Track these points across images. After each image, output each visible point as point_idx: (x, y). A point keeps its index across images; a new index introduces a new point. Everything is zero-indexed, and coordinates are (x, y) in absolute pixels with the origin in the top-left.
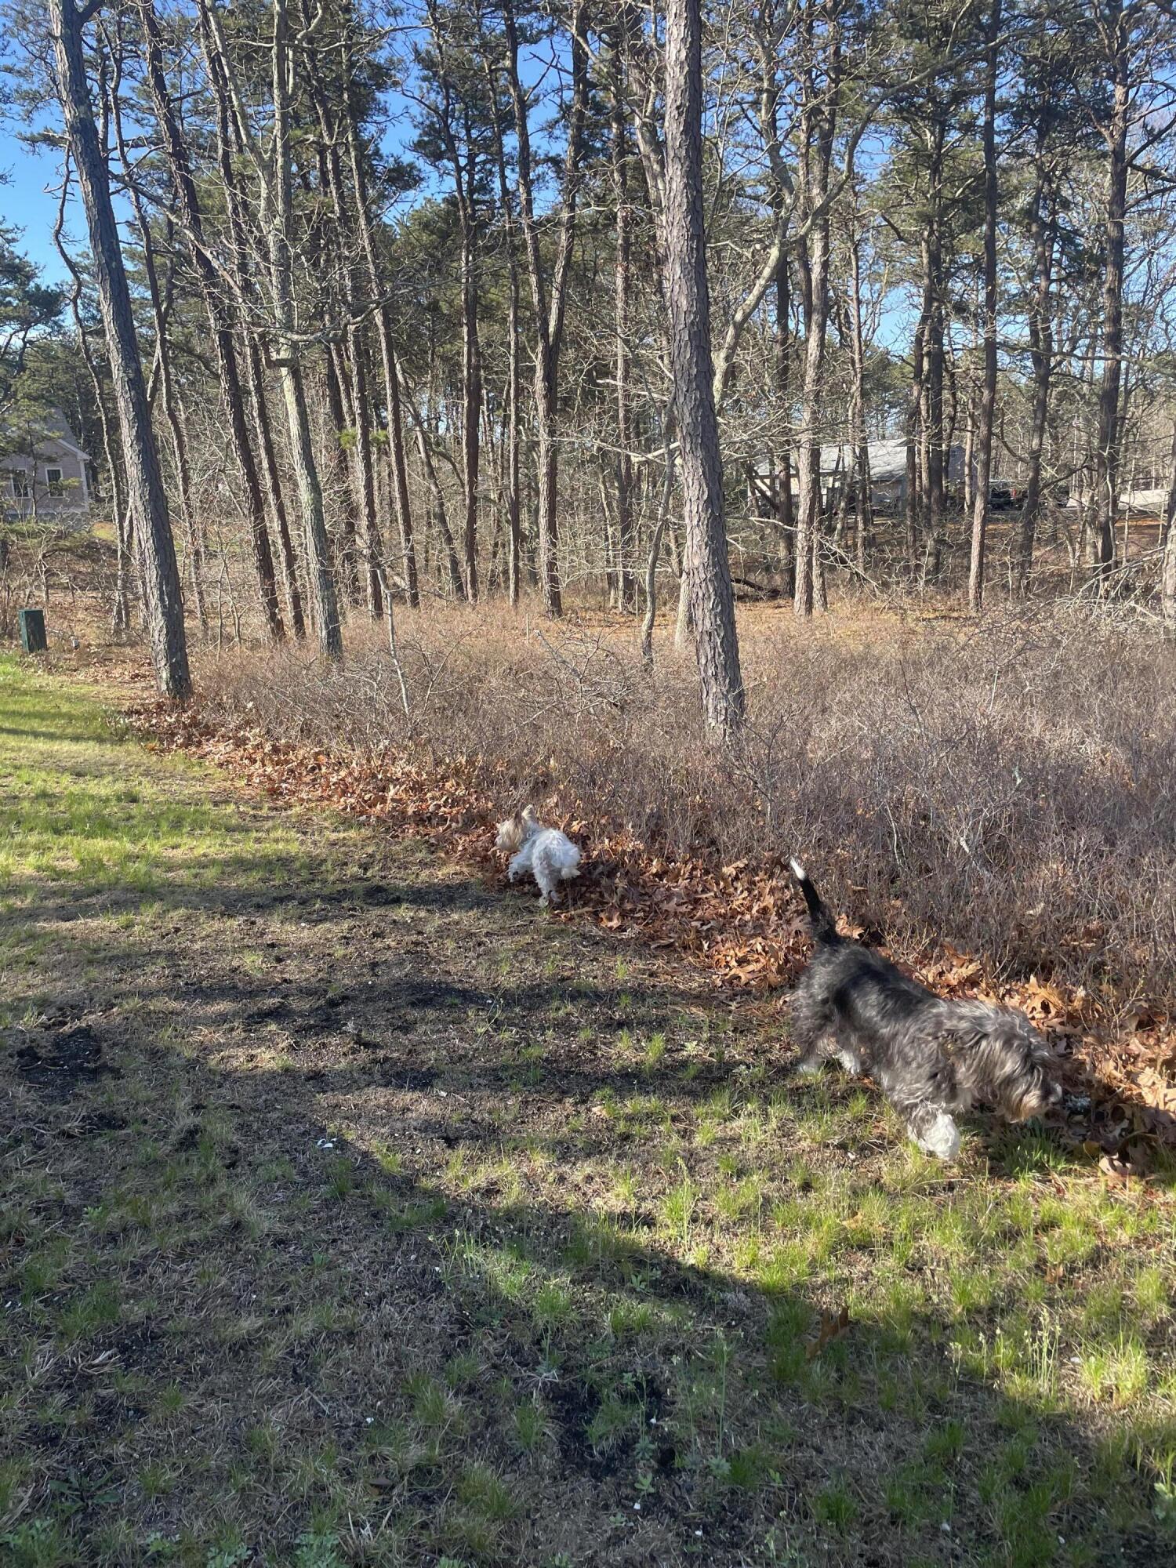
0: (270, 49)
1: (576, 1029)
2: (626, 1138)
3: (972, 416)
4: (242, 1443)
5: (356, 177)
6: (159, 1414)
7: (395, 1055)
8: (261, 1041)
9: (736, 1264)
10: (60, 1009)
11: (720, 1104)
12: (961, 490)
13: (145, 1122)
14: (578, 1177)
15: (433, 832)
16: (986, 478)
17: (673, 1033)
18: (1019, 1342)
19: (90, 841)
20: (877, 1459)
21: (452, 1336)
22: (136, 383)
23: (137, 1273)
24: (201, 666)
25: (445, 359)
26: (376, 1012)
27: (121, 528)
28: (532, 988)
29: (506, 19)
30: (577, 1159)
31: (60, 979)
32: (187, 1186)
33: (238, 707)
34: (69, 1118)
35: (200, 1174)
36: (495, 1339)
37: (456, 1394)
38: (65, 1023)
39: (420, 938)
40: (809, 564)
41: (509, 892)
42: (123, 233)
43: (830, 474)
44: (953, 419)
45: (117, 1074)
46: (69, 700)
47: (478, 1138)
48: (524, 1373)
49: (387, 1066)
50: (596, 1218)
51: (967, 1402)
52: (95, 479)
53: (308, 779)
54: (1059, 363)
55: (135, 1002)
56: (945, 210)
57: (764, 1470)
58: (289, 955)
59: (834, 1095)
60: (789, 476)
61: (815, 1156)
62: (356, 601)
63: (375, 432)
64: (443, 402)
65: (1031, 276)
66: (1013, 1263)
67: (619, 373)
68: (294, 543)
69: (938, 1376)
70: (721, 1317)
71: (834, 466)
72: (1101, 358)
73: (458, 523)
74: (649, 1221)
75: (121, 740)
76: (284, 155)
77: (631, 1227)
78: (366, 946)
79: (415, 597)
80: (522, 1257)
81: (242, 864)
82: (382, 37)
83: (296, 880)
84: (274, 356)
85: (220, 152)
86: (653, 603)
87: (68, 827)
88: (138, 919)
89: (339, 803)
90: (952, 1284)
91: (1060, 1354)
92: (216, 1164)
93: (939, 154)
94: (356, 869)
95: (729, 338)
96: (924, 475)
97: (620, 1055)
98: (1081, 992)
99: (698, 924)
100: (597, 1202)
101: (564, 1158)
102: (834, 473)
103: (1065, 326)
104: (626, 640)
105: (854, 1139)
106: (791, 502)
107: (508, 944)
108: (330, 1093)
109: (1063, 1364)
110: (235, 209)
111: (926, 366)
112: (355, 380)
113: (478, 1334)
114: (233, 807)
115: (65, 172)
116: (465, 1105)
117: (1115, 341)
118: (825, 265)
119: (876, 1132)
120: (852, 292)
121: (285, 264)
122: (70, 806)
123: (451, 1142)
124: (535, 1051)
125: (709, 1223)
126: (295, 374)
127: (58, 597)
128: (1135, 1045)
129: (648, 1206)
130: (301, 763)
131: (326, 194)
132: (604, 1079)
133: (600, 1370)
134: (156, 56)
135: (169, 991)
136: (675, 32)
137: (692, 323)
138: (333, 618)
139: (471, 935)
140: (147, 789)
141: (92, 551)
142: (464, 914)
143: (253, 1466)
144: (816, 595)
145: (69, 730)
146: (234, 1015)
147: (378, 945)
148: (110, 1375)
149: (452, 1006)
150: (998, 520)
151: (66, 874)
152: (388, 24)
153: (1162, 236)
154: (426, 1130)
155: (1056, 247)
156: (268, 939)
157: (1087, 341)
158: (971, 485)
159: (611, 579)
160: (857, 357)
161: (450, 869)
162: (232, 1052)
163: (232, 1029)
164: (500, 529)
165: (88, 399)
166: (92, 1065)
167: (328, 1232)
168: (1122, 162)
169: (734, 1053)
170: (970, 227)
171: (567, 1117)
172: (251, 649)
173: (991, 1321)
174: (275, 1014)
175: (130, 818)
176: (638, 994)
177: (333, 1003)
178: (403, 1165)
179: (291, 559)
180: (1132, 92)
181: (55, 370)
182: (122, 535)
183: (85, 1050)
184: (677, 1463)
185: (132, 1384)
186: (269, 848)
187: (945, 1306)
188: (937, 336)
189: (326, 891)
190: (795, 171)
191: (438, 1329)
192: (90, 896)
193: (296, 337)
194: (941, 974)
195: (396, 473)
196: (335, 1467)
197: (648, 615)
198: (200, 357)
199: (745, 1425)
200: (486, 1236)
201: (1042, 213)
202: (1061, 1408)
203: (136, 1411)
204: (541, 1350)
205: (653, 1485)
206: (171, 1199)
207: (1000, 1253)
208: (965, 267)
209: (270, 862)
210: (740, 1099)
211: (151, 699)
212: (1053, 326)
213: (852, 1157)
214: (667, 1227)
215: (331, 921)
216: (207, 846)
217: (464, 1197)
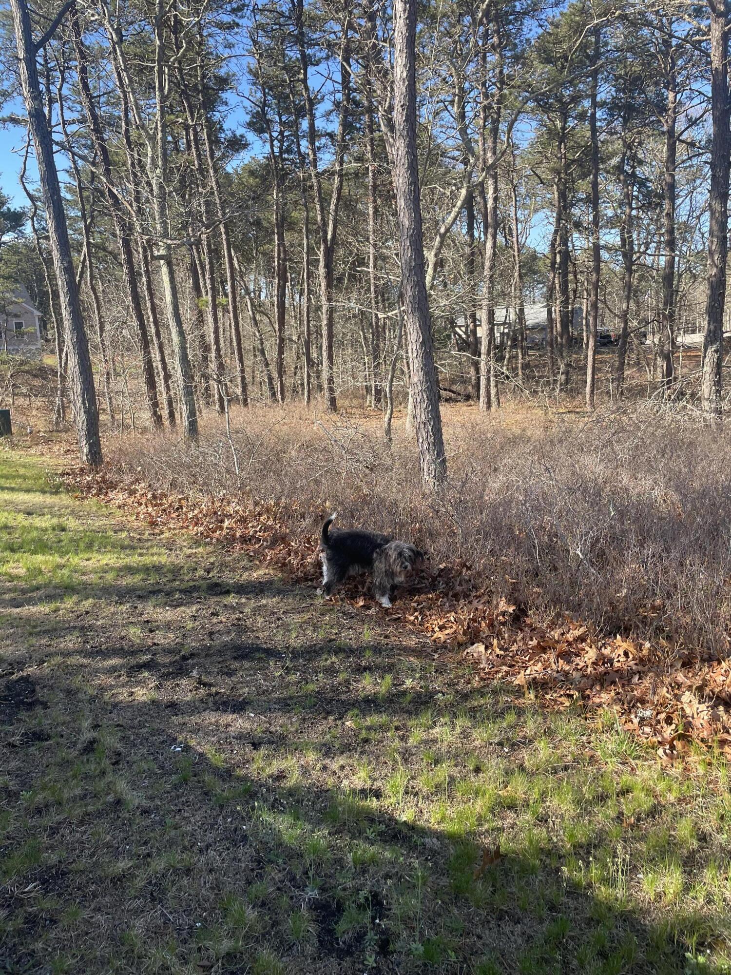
0: (154, 67)
1: (337, 672)
2: (366, 741)
3: (587, 290)
4: (117, 940)
5: (207, 144)
6: (65, 922)
7: (223, 691)
8: (138, 683)
9: (432, 820)
10: (10, 664)
11: (425, 718)
12: (581, 334)
13: (62, 736)
14: (335, 766)
15: (252, 548)
16: (596, 325)
17: (398, 674)
18: (605, 866)
19: (34, 556)
20: (515, 942)
21: (252, 870)
22: (69, 270)
23: (54, 833)
24: (108, 444)
25: (264, 254)
26: (211, 663)
27: (61, 358)
28: (311, 646)
29: (300, 51)
30: (335, 755)
31: (11, 645)
32: (87, 777)
33: (131, 469)
34: (13, 735)
35: (95, 769)
36: (280, 871)
37: (254, 907)
38: (13, 674)
39: (241, 616)
40: (488, 380)
41: (298, 586)
42: (62, 177)
43: (501, 324)
44: (575, 291)
45: (45, 706)
46: (24, 466)
47: (273, 743)
48: (297, 892)
49: (217, 698)
50: (344, 794)
51: (572, 904)
52: (45, 328)
53: (174, 515)
54: (639, 258)
55: (59, 659)
56: (568, 166)
57: (445, 951)
58: (158, 628)
59: (496, 711)
60: (475, 326)
61: (484, 750)
62: (208, 403)
63: (221, 299)
64: (263, 280)
65: (620, 205)
66: (603, 816)
67: (371, 265)
68: (169, 367)
69: (555, 888)
70: (421, 853)
71: (503, 319)
72: (662, 255)
73: (272, 354)
74: (378, 794)
75: (57, 493)
76: (162, 131)
77: (366, 798)
78: (206, 621)
79: (245, 400)
80: (298, 818)
81: (129, 570)
82: (223, 60)
83: (164, 580)
84: (156, 253)
85: (124, 129)
86: (392, 404)
87: (20, 547)
88: (63, 606)
89: (194, 530)
90: (565, 829)
91: (630, 873)
92: (106, 763)
93: (563, 133)
94: (202, 572)
95: (437, 243)
96: (558, 325)
97: (364, 688)
98: (647, 645)
99: (415, 605)
100: (346, 782)
101: (327, 755)
102: (504, 323)
103: (641, 236)
104: (376, 427)
105: (508, 739)
106: (477, 341)
107: (297, 619)
108: (180, 716)
109: (632, 879)
110: (133, 164)
111: (558, 260)
112: (207, 267)
113: (268, 869)
114: (126, 533)
115: (27, 140)
116: (266, 722)
117: (671, 244)
118: (496, 199)
119: (521, 734)
120: (513, 214)
121: (163, 196)
122: (22, 534)
123: (256, 746)
124: (311, 687)
125: (416, 794)
126: (169, 264)
127: (20, 401)
128: (680, 677)
129: (378, 784)
130: (171, 506)
131: (189, 154)
132: (354, 704)
133: (344, 889)
134: (84, 70)
135: (81, 652)
136: (400, 61)
137: (412, 235)
138: (192, 413)
139: (273, 613)
140: (72, 523)
141: (42, 372)
142: (269, 601)
143: (124, 955)
144: (493, 399)
145: (24, 486)
146: (121, 667)
147: (215, 620)
148: (35, 898)
149: (260, 659)
150: (604, 352)
151: (18, 577)
152: (226, 53)
153: (698, 182)
154: (240, 739)
155: (635, 188)
156: (145, 617)
157: (655, 245)
158: (587, 331)
159: (368, 389)
160: (516, 254)
161: (262, 572)
162: (120, 690)
163: (120, 676)
164: (298, 358)
165: (41, 279)
166: (29, 700)
167: (176, 805)
168: (673, 138)
169: (436, 685)
170: (584, 176)
171: (329, 728)
172: (142, 433)
173: (589, 853)
174: (146, 666)
175: (60, 541)
176: (377, 650)
177: (184, 658)
178: (225, 761)
179: (167, 377)
180: (679, 96)
181: (20, 260)
182: (61, 363)
183: (25, 691)
184: (391, 947)
185: (49, 904)
186: (148, 560)
187: (560, 843)
188: (565, 242)
189: (183, 587)
190: (476, 142)
191: (243, 865)
192: (33, 591)
193: (169, 242)
194: (563, 634)
195: (233, 324)
196: (176, 955)
197: (389, 412)
198: (110, 253)
199: (435, 922)
200: (275, 807)
201: (626, 168)
202: (630, 906)
203: (51, 921)
204: (308, 878)
205: (375, 961)
206: (77, 786)
207: (595, 810)
208: (581, 200)
209: (148, 569)
210: (438, 715)
211: (77, 465)
212: (635, 236)
213: (507, 750)
214: (390, 797)
215: (185, 605)
216: (109, 559)
217: (263, 781)
